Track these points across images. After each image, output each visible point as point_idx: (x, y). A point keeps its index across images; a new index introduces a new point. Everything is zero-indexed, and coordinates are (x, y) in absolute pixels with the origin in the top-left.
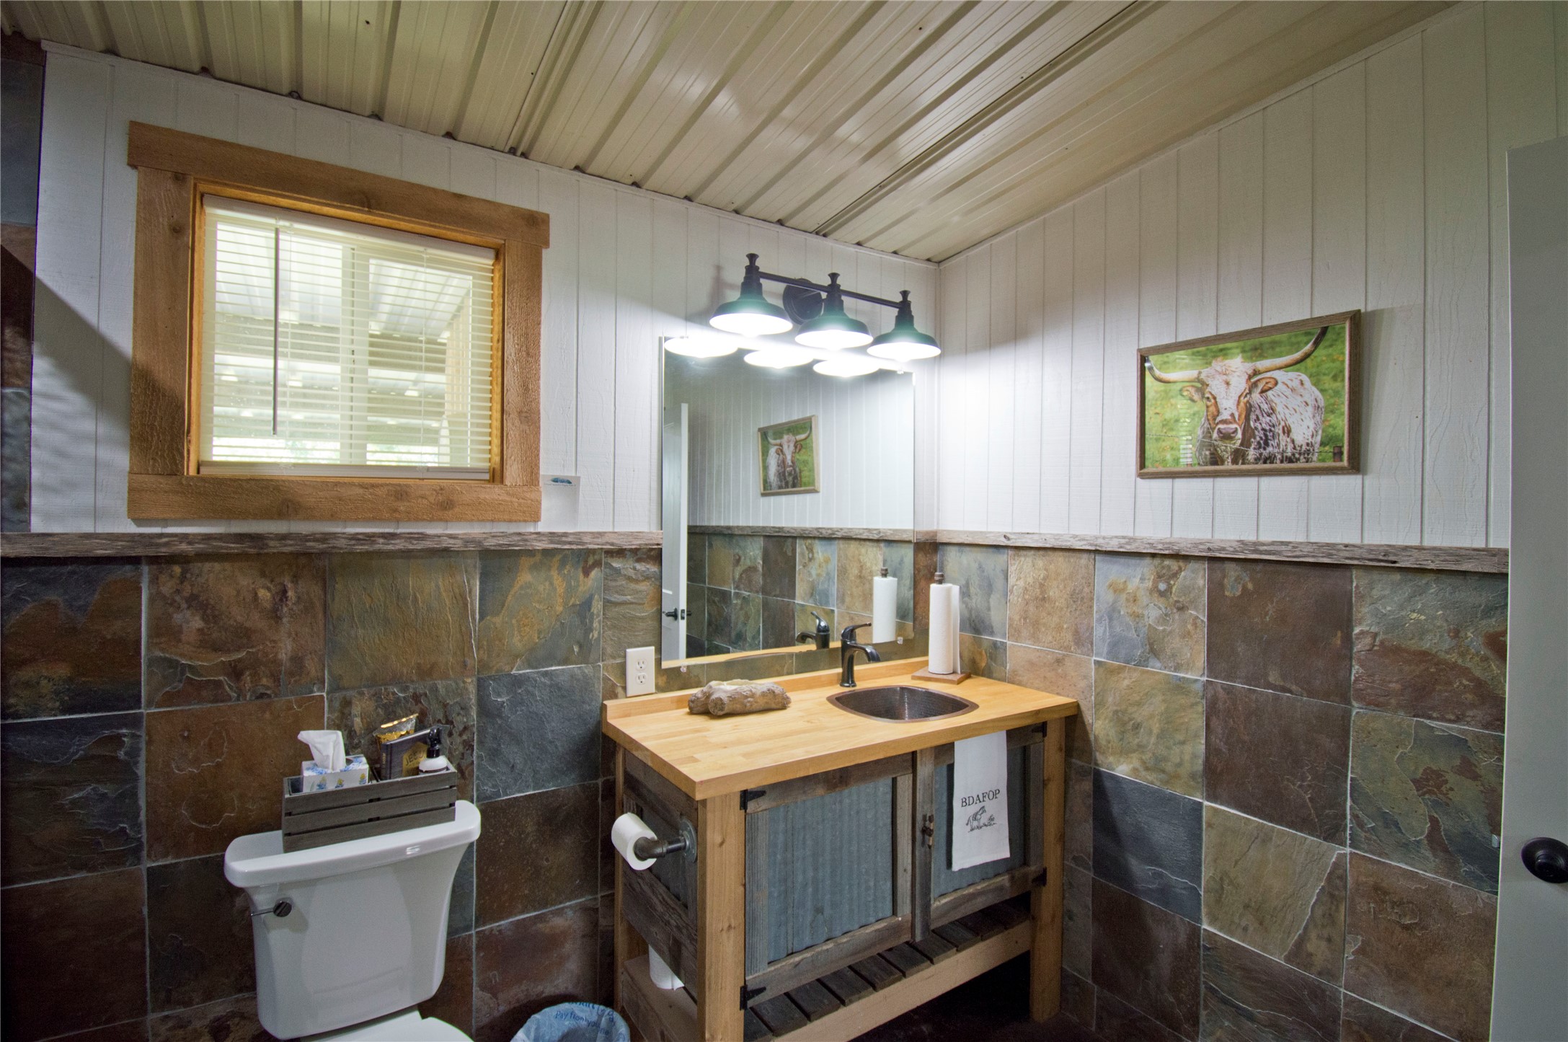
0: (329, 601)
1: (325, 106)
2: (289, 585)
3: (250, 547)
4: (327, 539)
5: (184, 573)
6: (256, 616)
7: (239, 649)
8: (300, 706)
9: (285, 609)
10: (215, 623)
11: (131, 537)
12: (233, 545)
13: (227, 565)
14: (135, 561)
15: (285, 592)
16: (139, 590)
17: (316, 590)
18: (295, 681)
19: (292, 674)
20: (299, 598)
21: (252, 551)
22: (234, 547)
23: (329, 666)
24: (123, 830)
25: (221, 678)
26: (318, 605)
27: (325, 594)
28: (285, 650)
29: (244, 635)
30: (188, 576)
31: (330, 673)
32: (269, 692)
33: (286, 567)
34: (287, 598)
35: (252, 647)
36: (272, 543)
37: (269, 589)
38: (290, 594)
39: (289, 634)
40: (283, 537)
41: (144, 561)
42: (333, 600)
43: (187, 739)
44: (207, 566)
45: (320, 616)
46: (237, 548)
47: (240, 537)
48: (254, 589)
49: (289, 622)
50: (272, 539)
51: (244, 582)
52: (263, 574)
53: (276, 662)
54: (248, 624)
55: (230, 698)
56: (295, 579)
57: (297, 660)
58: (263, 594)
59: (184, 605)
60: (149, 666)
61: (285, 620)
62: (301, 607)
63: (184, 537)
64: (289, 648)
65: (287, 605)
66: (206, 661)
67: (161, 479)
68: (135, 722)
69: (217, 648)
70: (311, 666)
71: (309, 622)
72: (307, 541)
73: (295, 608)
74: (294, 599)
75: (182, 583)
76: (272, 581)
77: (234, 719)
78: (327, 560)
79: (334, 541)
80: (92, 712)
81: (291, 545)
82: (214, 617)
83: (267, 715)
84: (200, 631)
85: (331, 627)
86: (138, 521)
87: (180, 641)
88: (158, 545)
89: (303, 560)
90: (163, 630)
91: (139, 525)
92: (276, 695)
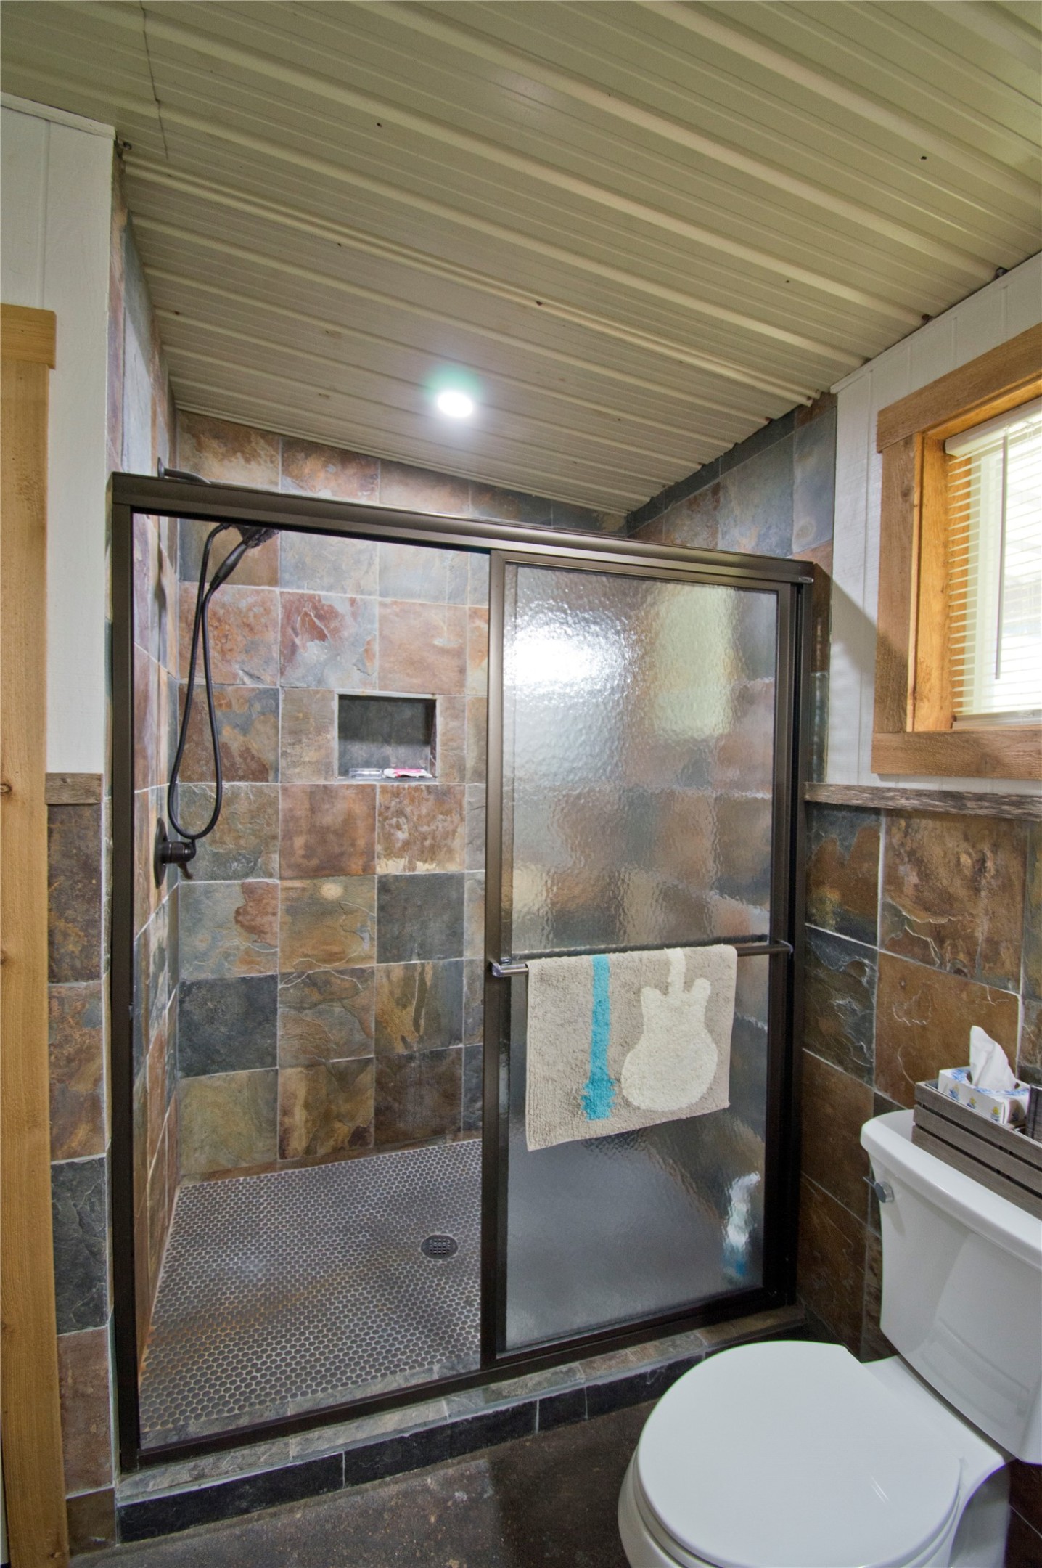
0: (1028, 883)
1: (1032, 256)
2: (989, 854)
3: (951, 806)
4: (1023, 803)
5: (908, 826)
6: (958, 882)
7: (942, 914)
8: (994, 1000)
9: (984, 882)
10: (927, 882)
11: (875, 791)
12: (937, 803)
13: (938, 824)
14: (876, 811)
15: (983, 861)
16: (878, 838)
17: (1015, 866)
18: (990, 968)
19: (986, 958)
20: (997, 871)
21: (953, 811)
22: (940, 806)
23: (1025, 962)
24: (862, 1046)
25: (928, 939)
26: (1016, 883)
27: (1025, 873)
28: (982, 930)
29: (946, 902)
30: (910, 830)
31: (1026, 972)
32: (965, 970)
33: (987, 832)
34: (985, 868)
35: (953, 916)
36: (969, 804)
37: (970, 855)
38: (989, 864)
39: (987, 913)
40: (980, 797)
41: (882, 813)
42: (1033, 881)
43: (903, 988)
44: (924, 822)
45: (1018, 898)
46: (941, 807)
47: (946, 795)
48: (957, 853)
49: (987, 897)
50: (970, 799)
51: (950, 844)
52: (966, 839)
53: (971, 938)
54: (951, 890)
55: (933, 963)
56: (995, 847)
57: (993, 943)
58: (965, 859)
59: (906, 859)
60: (883, 909)
61: (983, 894)
62: (999, 883)
63: (904, 792)
64: (986, 927)
65: (985, 877)
66: (919, 918)
67: (890, 736)
68: (872, 955)
69: (927, 908)
70: (1006, 954)
71: (1006, 902)
72: (1004, 803)
73: (993, 882)
74: (993, 872)
75: (906, 836)
76: (973, 847)
77: (937, 985)
78: (1028, 830)
79: (1031, 807)
80: (851, 936)
81: (987, 808)
82: (927, 875)
83: (964, 995)
84: (916, 886)
85: (1029, 915)
86: (883, 776)
87: (902, 892)
88: (887, 799)
89: (1004, 827)
90: (893, 880)
91: (882, 780)
92: (972, 977)
